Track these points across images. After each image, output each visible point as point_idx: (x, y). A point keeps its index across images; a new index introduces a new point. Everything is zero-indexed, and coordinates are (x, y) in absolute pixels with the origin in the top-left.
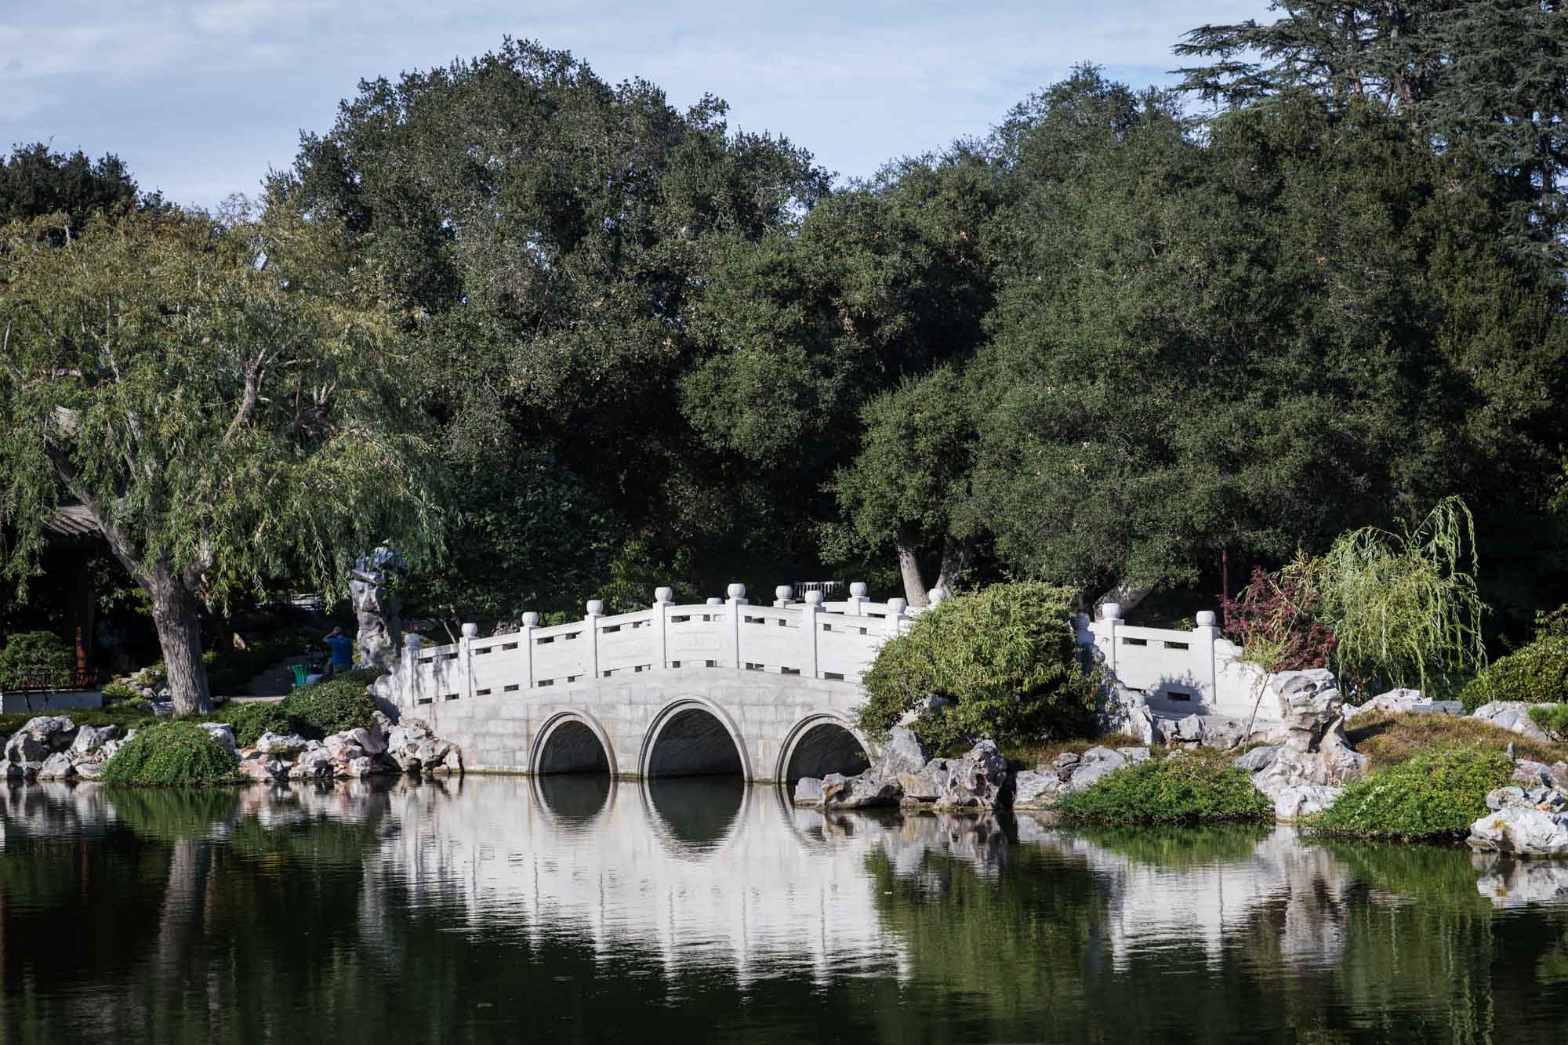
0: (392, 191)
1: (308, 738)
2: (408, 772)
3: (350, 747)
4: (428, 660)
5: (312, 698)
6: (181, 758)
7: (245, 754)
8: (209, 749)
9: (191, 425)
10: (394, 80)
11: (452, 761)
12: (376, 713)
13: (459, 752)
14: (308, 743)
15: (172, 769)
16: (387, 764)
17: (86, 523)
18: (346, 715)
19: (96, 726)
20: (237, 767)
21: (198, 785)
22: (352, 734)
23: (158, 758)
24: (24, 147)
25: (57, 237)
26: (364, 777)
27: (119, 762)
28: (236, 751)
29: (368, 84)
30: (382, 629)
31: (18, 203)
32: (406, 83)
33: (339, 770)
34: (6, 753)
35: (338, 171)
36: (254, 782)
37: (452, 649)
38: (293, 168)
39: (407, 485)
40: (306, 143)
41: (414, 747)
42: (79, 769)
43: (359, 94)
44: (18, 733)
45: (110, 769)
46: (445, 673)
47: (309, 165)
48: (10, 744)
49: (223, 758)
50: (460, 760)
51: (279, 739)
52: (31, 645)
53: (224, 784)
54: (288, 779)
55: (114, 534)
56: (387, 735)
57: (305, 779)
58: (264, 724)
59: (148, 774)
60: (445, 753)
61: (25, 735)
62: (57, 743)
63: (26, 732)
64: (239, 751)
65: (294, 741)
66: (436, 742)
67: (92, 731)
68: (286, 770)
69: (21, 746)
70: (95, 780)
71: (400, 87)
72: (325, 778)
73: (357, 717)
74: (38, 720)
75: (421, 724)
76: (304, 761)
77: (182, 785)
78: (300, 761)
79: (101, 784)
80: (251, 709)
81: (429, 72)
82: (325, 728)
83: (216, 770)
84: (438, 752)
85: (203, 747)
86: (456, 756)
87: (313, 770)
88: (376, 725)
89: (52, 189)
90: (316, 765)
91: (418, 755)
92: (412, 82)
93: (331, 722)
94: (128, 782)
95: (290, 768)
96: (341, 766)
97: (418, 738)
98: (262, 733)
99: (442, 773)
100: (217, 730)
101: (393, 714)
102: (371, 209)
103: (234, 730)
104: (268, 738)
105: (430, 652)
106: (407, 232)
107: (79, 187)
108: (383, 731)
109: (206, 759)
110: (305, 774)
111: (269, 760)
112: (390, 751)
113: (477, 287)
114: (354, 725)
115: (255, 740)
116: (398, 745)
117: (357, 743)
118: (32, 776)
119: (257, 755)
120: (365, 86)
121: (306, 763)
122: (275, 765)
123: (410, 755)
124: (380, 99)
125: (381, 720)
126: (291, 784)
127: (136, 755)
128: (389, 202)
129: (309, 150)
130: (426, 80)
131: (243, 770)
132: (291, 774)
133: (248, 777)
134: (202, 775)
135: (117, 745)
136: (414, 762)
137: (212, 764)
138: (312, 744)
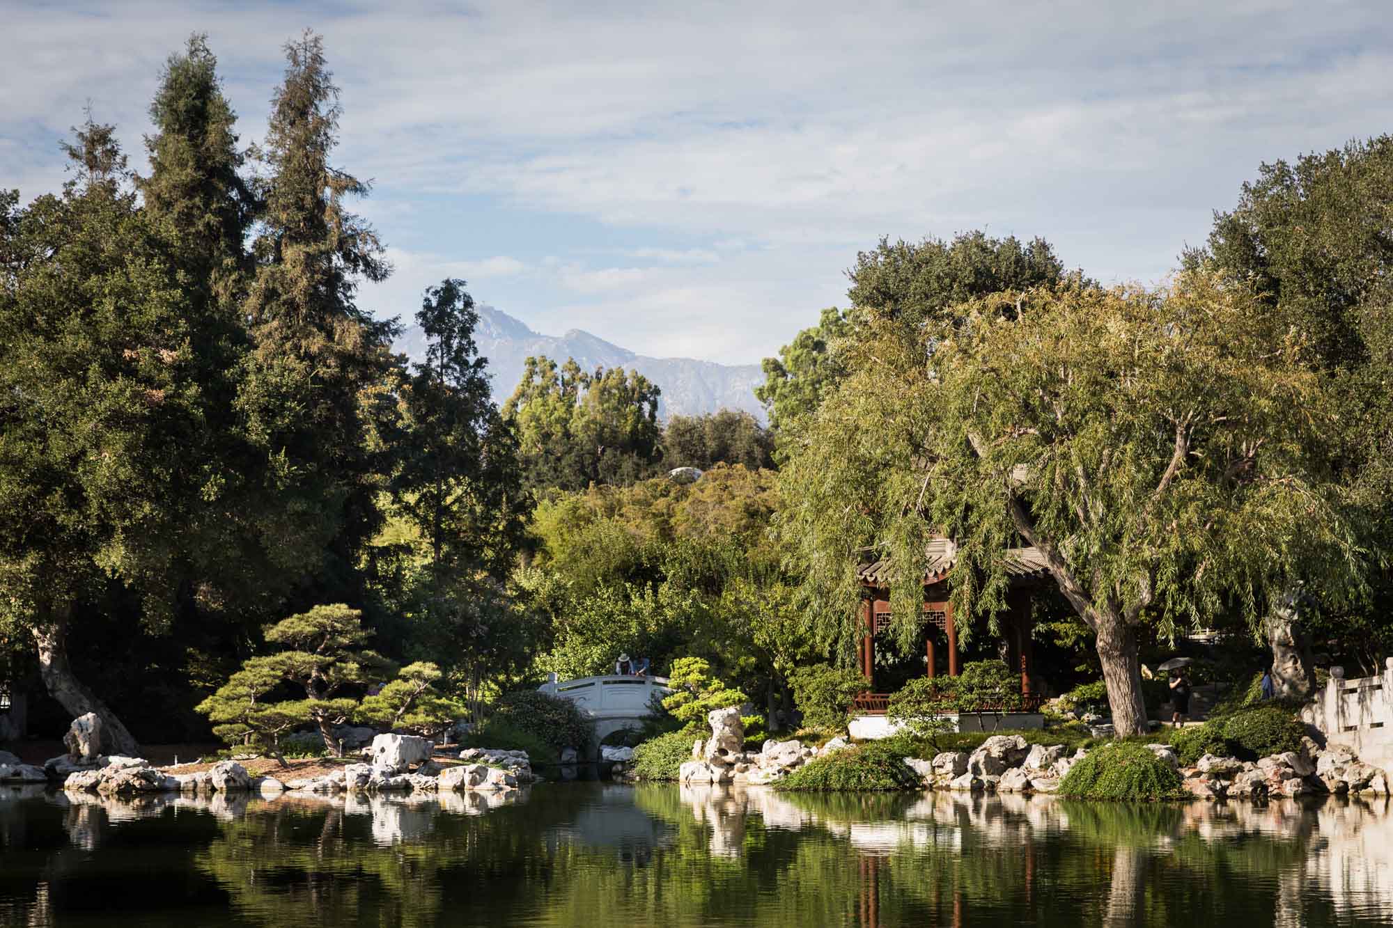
0: (1299, 262)
1: (1244, 761)
2: (1335, 793)
3: (1283, 769)
4: (1353, 691)
5: (1246, 724)
6: (1131, 775)
7: (1188, 773)
8: (1155, 767)
9: (1140, 476)
10: (1293, 163)
11: (1377, 784)
12: (1305, 738)
13: (1385, 776)
14: (1244, 765)
15: (1123, 786)
16: (1316, 786)
17: (1030, 565)
18: (1277, 740)
19: (1046, 746)
20: (1181, 784)
21: (1147, 800)
22: (1283, 757)
23: (1110, 775)
24: (964, 234)
25: (1010, 312)
26: (1296, 797)
27: (1074, 777)
28: (1179, 770)
29: (1268, 167)
30: (1296, 662)
31: (960, 282)
32: (1303, 164)
33: (1273, 790)
34: (969, 767)
35: (1248, 246)
36: (1197, 799)
37: (1376, 680)
38: (1207, 244)
39: (1332, 530)
40: (1219, 221)
41: (1341, 771)
42: (1034, 783)
43: (1260, 176)
44: (978, 750)
45: (1065, 784)
46: (1368, 701)
47: (1222, 241)
48: (972, 760)
49: (1168, 775)
50: (1386, 784)
51: (1218, 760)
52: (986, 672)
53: (1170, 800)
54: (1228, 797)
55: (1061, 573)
56: (1316, 759)
57: (1242, 797)
58: (1204, 746)
59: (1100, 789)
60: (1371, 776)
61: (985, 752)
62: (1012, 760)
63: (985, 749)
64: (1182, 771)
65: (1231, 762)
66: (1362, 766)
67: (1043, 749)
68: (1224, 789)
69: (982, 761)
70: (1048, 793)
71: (1298, 168)
72: (1260, 796)
73: (1288, 741)
74: (996, 738)
75: (1347, 750)
76: (1241, 780)
77: (1133, 800)
78: (1237, 780)
79: (1058, 797)
80: (1192, 732)
81: (1325, 154)
82: (1258, 751)
83: (1163, 786)
84: (1365, 776)
85: (1150, 766)
86: (1381, 781)
87: (1250, 789)
88: (1305, 749)
89: (989, 270)
90: (1252, 784)
91: (1345, 778)
92: (1309, 164)
93: (1264, 746)
94: (1082, 796)
95: (1228, 787)
96: (1275, 786)
97: (1345, 762)
98: (1202, 754)
99: (1369, 795)
100: (1162, 751)
101: (1320, 740)
102: (1278, 280)
103: (1176, 751)
104: (1208, 759)
105: (1352, 684)
106: (1313, 300)
107: (1013, 266)
108: (1311, 755)
109: (1153, 777)
110: (1242, 793)
111: (1209, 779)
112: (1318, 773)
113: (1381, 350)
114: (1285, 749)
115: (1195, 760)
116: (1326, 768)
117: (1287, 765)
118: (992, 789)
119: (1198, 774)
120: (1265, 168)
121: (1243, 783)
122: (1214, 784)
123: (1337, 778)
124: (1279, 180)
125: (1309, 745)
126: (1229, 801)
127: (1089, 772)
128: (1295, 273)
129: (1221, 227)
130: (1322, 160)
131: (1186, 788)
132: (1229, 792)
133: (1191, 794)
134: (1150, 791)
135: (1069, 763)
136: (1341, 784)
137: (1159, 781)
138: (1247, 765)
